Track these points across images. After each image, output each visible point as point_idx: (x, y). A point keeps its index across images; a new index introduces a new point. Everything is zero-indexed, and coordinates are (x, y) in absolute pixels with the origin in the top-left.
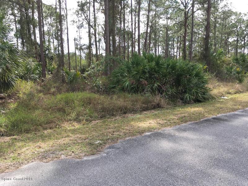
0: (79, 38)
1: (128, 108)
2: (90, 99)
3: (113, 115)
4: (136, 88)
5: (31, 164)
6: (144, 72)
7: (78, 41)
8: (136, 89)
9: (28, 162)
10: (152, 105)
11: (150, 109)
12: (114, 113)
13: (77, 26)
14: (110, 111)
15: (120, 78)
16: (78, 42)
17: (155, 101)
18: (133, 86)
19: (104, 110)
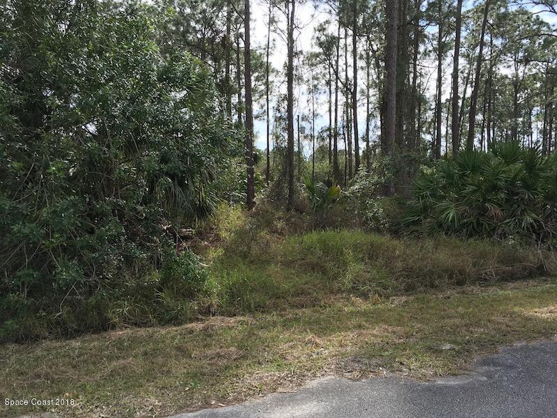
0: (311, 115)
1: (467, 271)
2: (372, 245)
3: (432, 286)
4: (475, 224)
5: (323, 379)
6: (495, 188)
7: (310, 121)
8: (475, 227)
9: (315, 376)
10: (524, 269)
11: (519, 279)
12: (437, 282)
13: (309, 89)
14: (425, 276)
15: (431, 200)
16: (310, 123)
17: (531, 257)
18: (465, 220)
19: (409, 272)
